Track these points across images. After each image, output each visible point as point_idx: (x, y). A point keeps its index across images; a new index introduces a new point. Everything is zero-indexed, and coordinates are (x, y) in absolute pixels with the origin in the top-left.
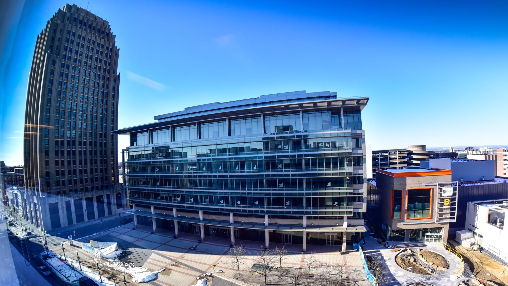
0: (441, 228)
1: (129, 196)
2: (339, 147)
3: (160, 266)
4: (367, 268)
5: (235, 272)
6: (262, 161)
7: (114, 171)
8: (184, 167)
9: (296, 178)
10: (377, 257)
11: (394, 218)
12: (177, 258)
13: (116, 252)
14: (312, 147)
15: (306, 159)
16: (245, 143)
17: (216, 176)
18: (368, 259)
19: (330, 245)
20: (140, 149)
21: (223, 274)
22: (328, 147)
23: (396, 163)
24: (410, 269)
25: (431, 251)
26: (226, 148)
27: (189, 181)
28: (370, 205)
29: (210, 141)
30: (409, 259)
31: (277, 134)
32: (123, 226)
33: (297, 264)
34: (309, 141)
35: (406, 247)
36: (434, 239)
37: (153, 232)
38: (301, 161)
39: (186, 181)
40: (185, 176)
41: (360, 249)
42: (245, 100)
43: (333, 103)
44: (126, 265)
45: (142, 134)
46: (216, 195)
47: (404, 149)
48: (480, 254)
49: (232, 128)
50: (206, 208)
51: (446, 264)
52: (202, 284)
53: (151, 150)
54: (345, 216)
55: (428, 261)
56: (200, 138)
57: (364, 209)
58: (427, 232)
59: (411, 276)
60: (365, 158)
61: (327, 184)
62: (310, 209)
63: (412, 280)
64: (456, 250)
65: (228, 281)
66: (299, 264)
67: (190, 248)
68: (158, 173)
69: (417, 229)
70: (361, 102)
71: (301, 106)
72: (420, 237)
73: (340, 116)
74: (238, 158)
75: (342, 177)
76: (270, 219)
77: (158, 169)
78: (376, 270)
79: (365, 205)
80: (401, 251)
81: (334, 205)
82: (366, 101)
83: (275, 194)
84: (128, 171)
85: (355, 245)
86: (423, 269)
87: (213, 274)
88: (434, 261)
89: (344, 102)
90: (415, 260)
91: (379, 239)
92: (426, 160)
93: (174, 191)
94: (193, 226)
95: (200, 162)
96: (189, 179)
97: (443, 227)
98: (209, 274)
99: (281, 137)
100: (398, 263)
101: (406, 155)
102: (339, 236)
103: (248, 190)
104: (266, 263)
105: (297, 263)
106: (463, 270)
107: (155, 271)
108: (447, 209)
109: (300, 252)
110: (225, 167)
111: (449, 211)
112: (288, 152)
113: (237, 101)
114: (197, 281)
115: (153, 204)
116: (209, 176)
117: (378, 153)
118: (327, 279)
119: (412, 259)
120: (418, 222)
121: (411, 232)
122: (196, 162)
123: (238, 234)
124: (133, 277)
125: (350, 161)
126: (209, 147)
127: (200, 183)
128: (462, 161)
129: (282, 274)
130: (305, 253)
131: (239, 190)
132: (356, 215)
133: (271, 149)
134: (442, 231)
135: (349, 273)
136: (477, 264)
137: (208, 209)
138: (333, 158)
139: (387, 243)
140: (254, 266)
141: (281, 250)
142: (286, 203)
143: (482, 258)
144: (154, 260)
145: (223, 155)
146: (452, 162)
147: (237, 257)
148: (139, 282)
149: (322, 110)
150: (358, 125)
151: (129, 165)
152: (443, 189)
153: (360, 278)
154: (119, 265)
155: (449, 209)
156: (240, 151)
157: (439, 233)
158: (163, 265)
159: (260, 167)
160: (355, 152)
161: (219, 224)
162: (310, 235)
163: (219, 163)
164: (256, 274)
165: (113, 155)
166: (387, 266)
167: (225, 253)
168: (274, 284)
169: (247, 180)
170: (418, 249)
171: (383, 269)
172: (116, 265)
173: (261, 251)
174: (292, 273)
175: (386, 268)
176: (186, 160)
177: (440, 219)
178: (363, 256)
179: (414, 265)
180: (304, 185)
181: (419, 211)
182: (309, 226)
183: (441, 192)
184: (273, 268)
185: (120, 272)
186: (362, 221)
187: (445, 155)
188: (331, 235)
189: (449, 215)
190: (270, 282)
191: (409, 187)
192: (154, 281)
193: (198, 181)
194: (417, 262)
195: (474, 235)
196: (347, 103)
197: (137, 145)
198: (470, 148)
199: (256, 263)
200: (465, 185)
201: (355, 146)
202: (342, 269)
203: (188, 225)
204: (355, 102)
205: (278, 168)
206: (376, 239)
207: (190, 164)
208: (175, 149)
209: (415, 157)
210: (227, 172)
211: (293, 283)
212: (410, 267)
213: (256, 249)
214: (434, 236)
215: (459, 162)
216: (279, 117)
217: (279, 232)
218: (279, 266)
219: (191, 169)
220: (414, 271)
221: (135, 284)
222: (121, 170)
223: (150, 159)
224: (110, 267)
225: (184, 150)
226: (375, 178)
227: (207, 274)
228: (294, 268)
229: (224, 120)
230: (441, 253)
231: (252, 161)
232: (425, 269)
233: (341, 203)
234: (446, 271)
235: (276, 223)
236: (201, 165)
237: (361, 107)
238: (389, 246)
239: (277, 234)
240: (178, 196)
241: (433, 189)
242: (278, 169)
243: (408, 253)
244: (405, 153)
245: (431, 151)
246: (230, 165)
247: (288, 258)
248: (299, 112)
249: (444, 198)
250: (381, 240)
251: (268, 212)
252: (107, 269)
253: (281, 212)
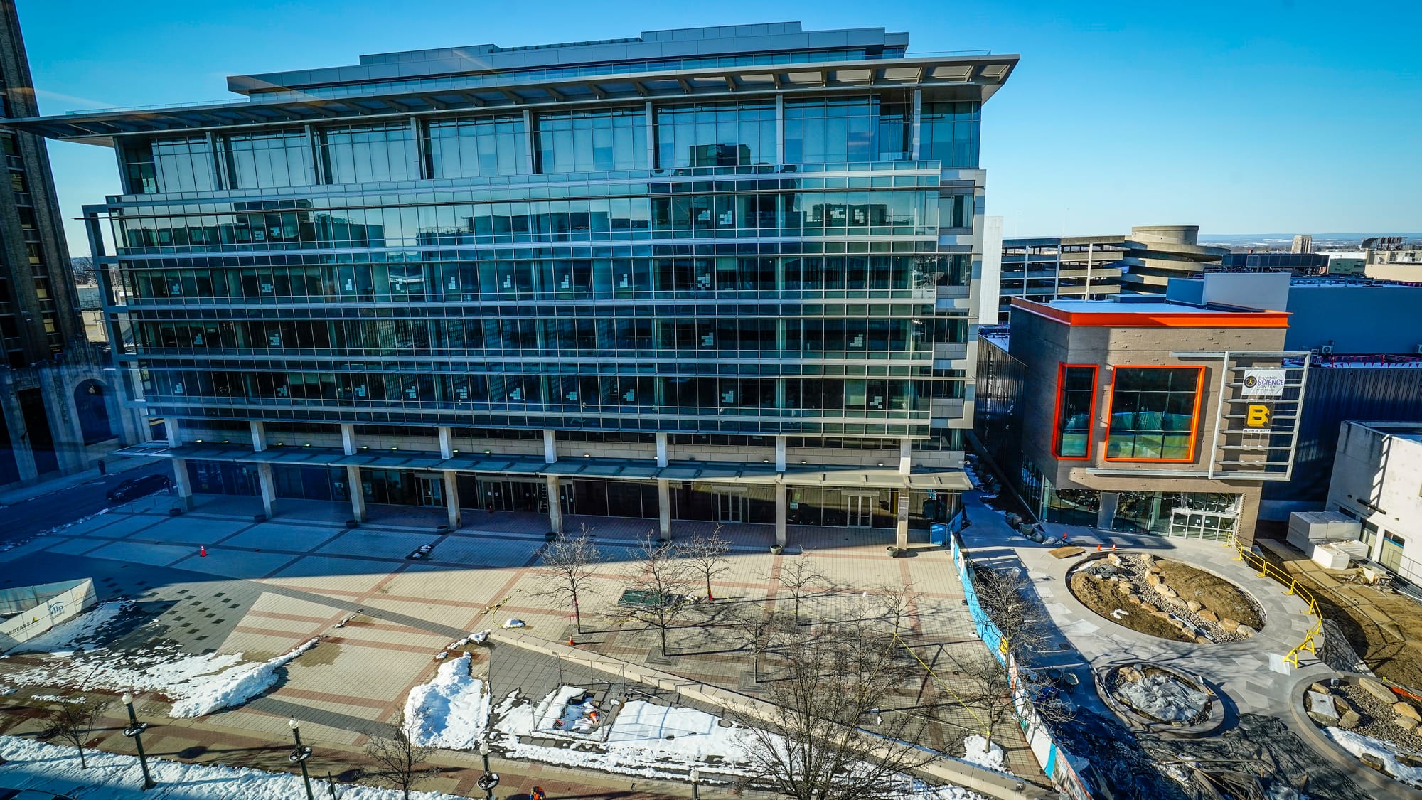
0: (1231, 498)
1: (146, 392)
2: (895, 223)
3: (295, 635)
4: (977, 603)
5: (566, 621)
6: (647, 260)
7: (49, 294)
8: (377, 281)
9: (756, 320)
10: (1007, 570)
11: (1065, 452)
12: (362, 596)
13: (85, 616)
14: (810, 219)
15: (787, 258)
16: (589, 199)
17: (493, 310)
18: (979, 574)
19: (859, 526)
20: (177, 209)
21: (526, 632)
22: (861, 221)
23: (1082, 282)
24: (1119, 617)
25: (1194, 566)
26: (526, 216)
27: (397, 327)
28: (986, 408)
29: (468, 188)
30: (1115, 585)
31: (696, 173)
32: (122, 508)
33: (760, 586)
34: (799, 200)
35: (1102, 546)
36: (1202, 527)
37: (264, 516)
38: (773, 266)
39: (385, 328)
40: (382, 312)
41: (953, 544)
42: (588, 43)
43: (889, 74)
44: (138, 661)
45: (181, 147)
46: (496, 373)
47: (1115, 238)
48: (1393, 597)
49: (545, 146)
50: (462, 419)
51: (1252, 614)
52: (454, 674)
53: (232, 214)
54: (906, 439)
55: (1184, 596)
56: (430, 176)
57: (966, 421)
58: (1178, 505)
59: (1124, 640)
60: (979, 263)
61: (851, 339)
62: (798, 415)
63: (1126, 651)
64: (1288, 572)
65: (543, 654)
66: (764, 587)
67: (410, 557)
68: (272, 301)
69: (1142, 493)
70: (986, 72)
71: (782, 77)
72: (1153, 517)
73: (908, 120)
74: (566, 250)
75: (899, 320)
76: (672, 447)
77: (268, 288)
78: (1006, 610)
79: (969, 406)
80: (1085, 556)
81: (871, 404)
82: (1004, 69)
83: (690, 368)
84: (130, 294)
85: (936, 528)
86: (1165, 620)
87: (494, 637)
88: (1203, 599)
89: (928, 68)
90: (1136, 590)
91: (1013, 515)
92: (1191, 276)
93: (339, 364)
94: (418, 479)
95: (433, 260)
96: (397, 321)
97: (1240, 495)
98: (477, 637)
99: (709, 185)
100: (1078, 594)
101: (1119, 257)
102: (886, 500)
103: (603, 355)
104: (662, 586)
105: (759, 582)
106: (1320, 642)
107: (275, 656)
108: (1256, 436)
109: (766, 549)
110: (523, 280)
111: (1263, 446)
112: (732, 235)
113: (562, 45)
114: (438, 666)
115: (256, 414)
116: (470, 311)
117: (1024, 248)
118: (852, 634)
119: (1124, 587)
120: (1146, 470)
121: (1122, 500)
122: (420, 260)
123: (571, 496)
124: (173, 701)
125: (927, 268)
126: (466, 211)
127: (439, 335)
128: (1341, 286)
129: (713, 619)
130: (782, 553)
131: (573, 354)
132: (940, 438)
133: (679, 224)
134: (1233, 505)
135: (918, 617)
136: (1380, 630)
137: (467, 419)
138: (874, 259)
139: (1041, 529)
140: (628, 597)
141: (709, 542)
142: (723, 395)
143: (1403, 613)
144: (271, 615)
145: (516, 240)
146: (1296, 286)
147: (570, 573)
148: (203, 713)
149: (851, 96)
150: (966, 152)
151: (131, 273)
152: (1248, 372)
153: (955, 632)
154: (101, 669)
155: (1264, 437)
156: (574, 227)
157: (1223, 511)
158: (308, 628)
159: (641, 279)
160: (948, 240)
161: (507, 467)
162: (797, 496)
163: (502, 267)
164: (632, 622)
165: (34, 226)
166: (1039, 601)
167: (532, 561)
168: (690, 651)
169: (598, 324)
170: (1145, 556)
171: (1027, 610)
172: (88, 669)
173: (648, 546)
174: (746, 616)
175: (1037, 606)
176: (382, 255)
177: (1226, 469)
178: (961, 564)
179: (1131, 605)
180: (781, 341)
181: (1149, 437)
182: (791, 469)
183: (1236, 381)
184: (685, 601)
185: (111, 695)
186: (958, 458)
187: (1271, 262)
188: (860, 495)
189: (1265, 457)
190: (676, 646)
191: (1115, 360)
192: (272, 696)
193: (430, 329)
194: (1143, 596)
195: (1366, 532)
196: (938, 73)
197: (162, 190)
198: (1383, 240)
199: (633, 586)
200: (1339, 366)
201: (948, 222)
202: (898, 603)
203: (398, 479)
204: (967, 72)
205: (700, 285)
206: (1002, 513)
207: (398, 269)
208: (335, 214)
209: (1150, 263)
210: (531, 297)
211: (750, 646)
212: (1119, 611)
213: (632, 542)
214: (1204, 518)
215: (1326, 286)
216: (706, 116)
217: (702, 489)
218: (703, 593)
219: (403, 286)
220: (1132, 624)
221: (185, 724)
222: (89, 289)
223: (233, 249)
224: (54, 686)
225: (373, 218)
226: (1004, 327)
227: (472, 637)
228: (750, 597)
229: (517, 113)
230: (1230, 577)
231: (615, 261)
232: (1171, 622)
233: (894, 400)
234: (1250, 635)
235: (692, 459)
236: (439, 274)
237: (986, 89)
238: (1044, 539)
239: (695, 492)
240: (359, 379)
241: (1208, 371)
242: (699, 289)
243: (1110, 563)
244: (1119, 249)
245: (1215, 245)
246: (541, 272)
247: (732, 567)
248: (774, 102)
249: (1248, 401)
250: (1020, 519)
251: (666, 425)
252: (36, 697)
253: (706, 425)
